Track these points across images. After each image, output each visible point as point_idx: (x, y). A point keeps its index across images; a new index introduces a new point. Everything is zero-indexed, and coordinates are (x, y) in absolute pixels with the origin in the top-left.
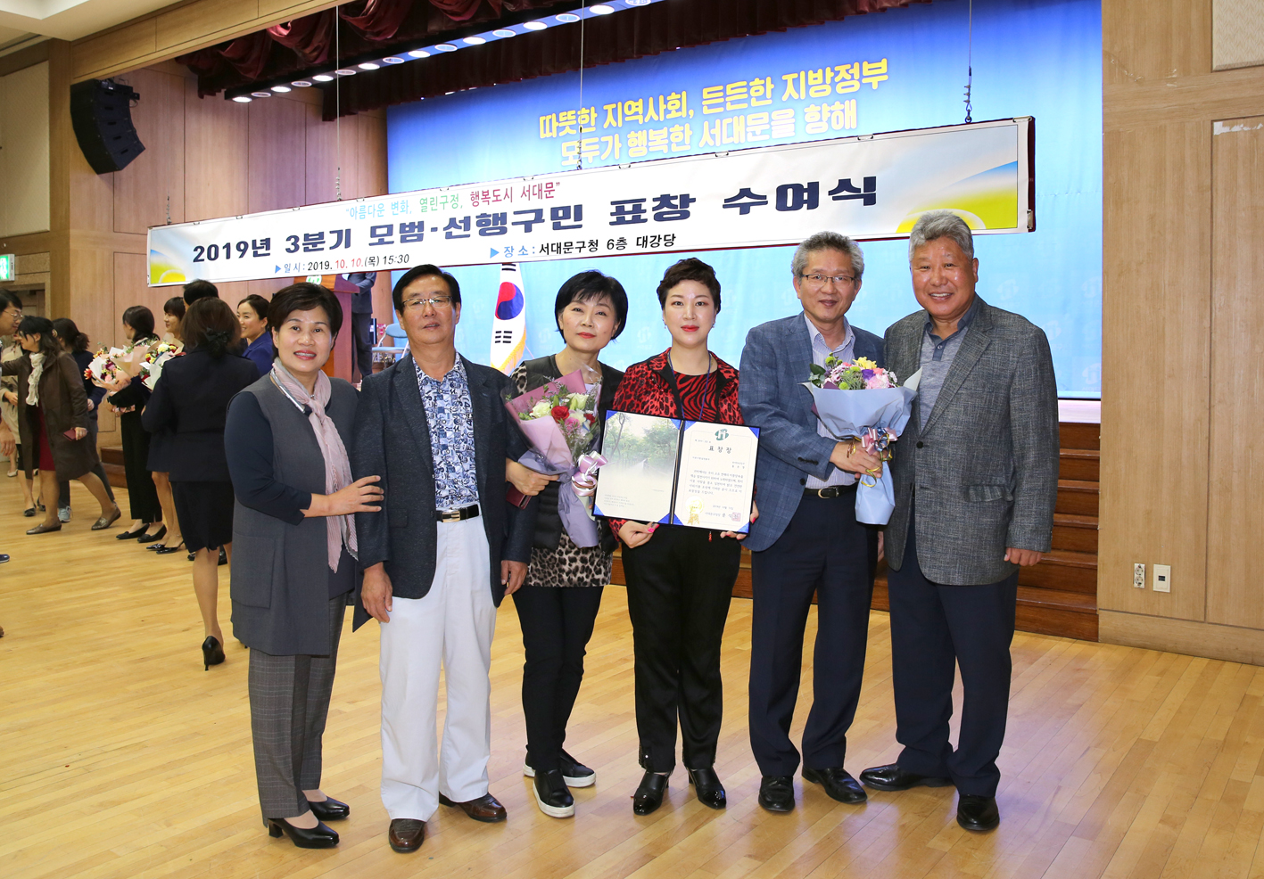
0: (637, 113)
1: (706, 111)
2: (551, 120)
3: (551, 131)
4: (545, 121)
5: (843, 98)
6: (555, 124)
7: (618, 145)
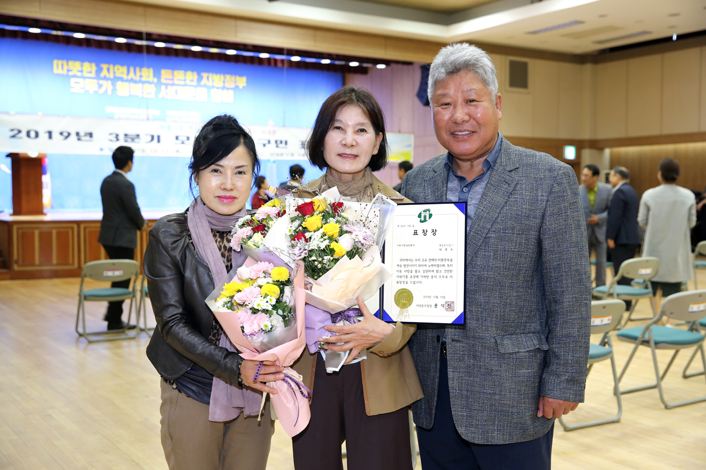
0: (122, 73)
1: (163, 81)
2: (62, 65)
3: (62, 69)
4: (58, 65)
5: (228, 89)
6: (65, 67)
7: (110, 87)
